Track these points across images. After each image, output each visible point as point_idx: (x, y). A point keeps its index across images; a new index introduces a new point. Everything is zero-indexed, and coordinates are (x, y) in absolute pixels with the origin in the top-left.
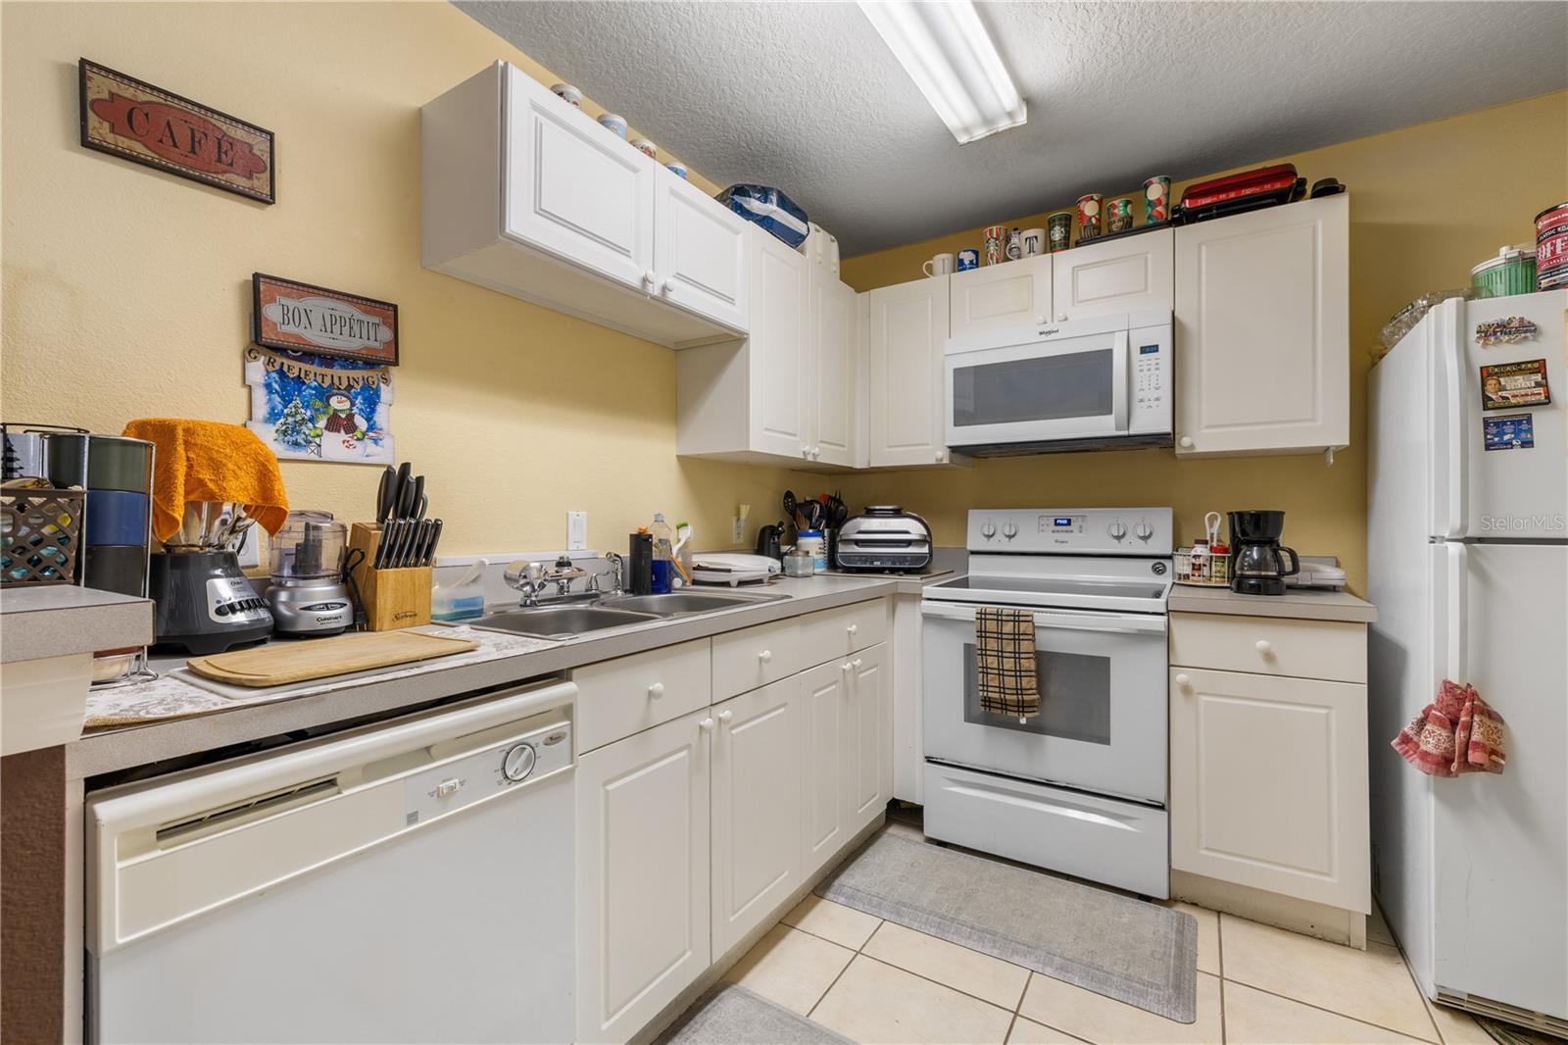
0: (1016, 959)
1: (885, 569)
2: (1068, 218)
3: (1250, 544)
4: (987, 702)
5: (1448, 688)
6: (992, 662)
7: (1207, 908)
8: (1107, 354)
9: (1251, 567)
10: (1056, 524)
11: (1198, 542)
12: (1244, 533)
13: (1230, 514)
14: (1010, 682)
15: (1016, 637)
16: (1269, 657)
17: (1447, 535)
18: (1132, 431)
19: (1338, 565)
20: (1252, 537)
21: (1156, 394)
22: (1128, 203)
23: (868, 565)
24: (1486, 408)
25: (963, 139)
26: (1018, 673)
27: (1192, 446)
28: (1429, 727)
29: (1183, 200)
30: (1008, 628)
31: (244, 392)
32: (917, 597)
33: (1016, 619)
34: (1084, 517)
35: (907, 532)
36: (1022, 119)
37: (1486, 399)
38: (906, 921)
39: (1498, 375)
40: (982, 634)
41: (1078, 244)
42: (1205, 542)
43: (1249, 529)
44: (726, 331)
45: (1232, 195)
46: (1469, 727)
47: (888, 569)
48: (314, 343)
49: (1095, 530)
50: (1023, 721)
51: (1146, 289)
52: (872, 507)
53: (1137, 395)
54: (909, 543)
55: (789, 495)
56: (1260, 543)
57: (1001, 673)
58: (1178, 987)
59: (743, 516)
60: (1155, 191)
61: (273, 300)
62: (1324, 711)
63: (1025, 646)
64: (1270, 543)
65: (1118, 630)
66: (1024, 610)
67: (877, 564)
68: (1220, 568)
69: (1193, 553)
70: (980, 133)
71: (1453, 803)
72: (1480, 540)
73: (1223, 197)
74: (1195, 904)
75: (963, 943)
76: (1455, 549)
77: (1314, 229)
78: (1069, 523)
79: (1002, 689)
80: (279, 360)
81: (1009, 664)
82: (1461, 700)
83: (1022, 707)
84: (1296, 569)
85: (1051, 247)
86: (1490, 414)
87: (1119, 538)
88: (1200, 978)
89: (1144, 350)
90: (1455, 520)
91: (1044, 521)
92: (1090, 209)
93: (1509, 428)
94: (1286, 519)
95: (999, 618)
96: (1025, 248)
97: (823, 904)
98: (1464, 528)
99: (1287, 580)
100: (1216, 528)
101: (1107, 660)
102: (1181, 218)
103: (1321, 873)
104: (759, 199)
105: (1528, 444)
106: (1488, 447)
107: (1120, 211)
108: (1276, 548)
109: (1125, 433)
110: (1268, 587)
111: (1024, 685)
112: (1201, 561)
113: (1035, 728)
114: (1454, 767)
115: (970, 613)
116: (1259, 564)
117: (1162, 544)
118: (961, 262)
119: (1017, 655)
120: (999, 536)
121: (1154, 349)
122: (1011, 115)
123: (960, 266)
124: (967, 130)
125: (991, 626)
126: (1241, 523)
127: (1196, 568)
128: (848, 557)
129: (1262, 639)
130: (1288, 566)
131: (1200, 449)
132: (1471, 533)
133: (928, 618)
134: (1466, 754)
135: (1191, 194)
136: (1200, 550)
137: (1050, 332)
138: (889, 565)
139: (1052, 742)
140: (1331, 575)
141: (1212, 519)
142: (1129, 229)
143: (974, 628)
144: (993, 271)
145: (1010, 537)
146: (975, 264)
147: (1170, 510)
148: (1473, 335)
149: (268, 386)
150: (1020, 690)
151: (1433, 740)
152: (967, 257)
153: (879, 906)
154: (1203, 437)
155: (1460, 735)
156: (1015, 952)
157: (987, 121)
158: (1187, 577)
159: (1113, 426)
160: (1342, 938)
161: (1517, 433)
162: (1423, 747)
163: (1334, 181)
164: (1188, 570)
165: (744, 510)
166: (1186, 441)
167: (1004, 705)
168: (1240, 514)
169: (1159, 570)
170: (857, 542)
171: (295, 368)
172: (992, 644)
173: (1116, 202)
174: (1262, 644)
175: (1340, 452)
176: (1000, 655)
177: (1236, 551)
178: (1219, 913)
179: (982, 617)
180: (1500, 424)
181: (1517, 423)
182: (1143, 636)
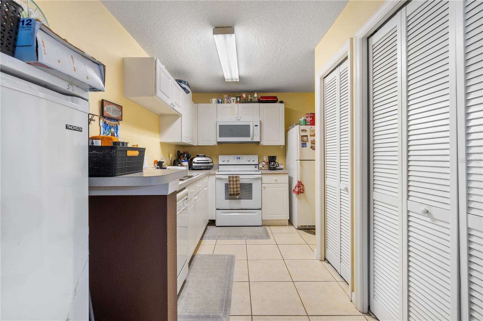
0: (243, 238)
1: (204, 169)
2: (240, 96)
3: (272, 162)
4: (230, 195)
5: (298, 182)
6: (232, 186)
7: (267, 226)
8: (249, 126)
9: (272, 166)
10: (237, 158)
11: (263, 161)
12: (271, 160)
13: (269, 157)
14: (235, 190)
15: (236, 181)
16: (276, 180)
17: (298, 159)
18: (254, 141)
19: (282, 165)
20: (272, 160)
21: (257, 134)
22: (251, 96)
23: (200, 168)
24: (302, 141)
25: (226, 81)
26: (237, 188)
27: (263, 144)
28: (296, 188)
29: (260, 98)
30: (235, 179)
31: (99, 127)
32: (215, 174)
33: (236, 177)
34: (242, 157)
35: (208, 161)
36: (238, 80)
37: (302, 140)
38: (221, 238)
39: (303, 137)
40: (230, 181)
41: (242, 103)
42: (264, 162)
43: (272, 159)
44: (177, 113)
45: (268, 99)
46: (301, 187)
47: (205, 169)
48: (111, 116)
49: (245, 160)
50: (238, 197)
51: (255, 114)
52: (199, 155)
53: (254, 134)
54: (209, 163)
55: (178, 152)
56: (273, 161)
57: (233, 188)
58: (267, 235)
59: (171, 157)
60: (256, 95)
61: (105, 106)
62: (283, 188)
63: (238, 182)
64: (274, 161)
65: (254, 178)
66: (238, 175)
67: (202, 168)
68: (267, 166)
69: (262, 163)
70: (230, 81)
71: (299, 198)
72: (301, 160)
73: (267, 99)
74: (265, 226)
75: (233, 239)
76: (299, 161)
77: (280, 108)
78: (240, 158)
79: (234, 191)
80: (105, 120)
81: (235, 186)
82: (300, 183)
83: (237, 194)
84: (278, 166)
85: (237, 102)
86: (302, 142)
87: (249, 161)
88: (269, 234)
89: (255, 126)
90: (299, 158)
91: (235, 158)
92: (244, 96)
93: (304, 144)
94: (277, 157)
95: (233, 177)
96: (232, 101)
97: (203, 240)
98: (300, 159)
99: (277, 168)
100: (266, 159)
101: (252, 184)
102: (260, 101)
103: (283, 214)
104: (184, 84)
105: (306, 147)
106: (302, 147)
107: (250, 97)
108: (276, 162)
109: (252, 141)
110: (274, 169)
111: (238, 190)
112: (264, 165)
113: (239, 199)
114: (299, 193)
115: (227, 177)
116: (273, 165)
117: (256, 162)
118: (219, 101)
119: (236, 184)
120: (226, 161)
121: (257, 126)
122: (236, 79)
123: (218, 102)
124: (228, 79)
125: (231, 179)
126: (271, 158)
127: (263, 166)
128: (195, 166)
129: (275, 177)
130: (277, 165)
131: (264, 145)
132: (301, 159)
133: (217, 179)
134: (300, 191)
135: (262, 97)
136: (264, 163)
137: (239, 120)
138: (205, 168)
139: (242, 201)
140: (282, 167)
141: (265, 157)
142: (251, 102)
143: (228, 180)
144: (225, 105)
145: (228, 161)
146: (221, 103)
147: (257, 156)
148: (301, 131)
149: (103, 126)
150: (237, 191)
151: (297, 190)
152: (220, 100)
153: (215, 237)
154: (264, 143)
155: (300, 188)
156: (242, 237)
157: (232, 79)
158: (261, 168)
159: (250, 140)
160: (285, 225)
161: (305, 145)
162: (296, 191)
163: (282, 101)
164: (262, 167)
165: (171, 155)
166: (262, 143)
167: (234, 195)
168: (270, 156)
169: (256, 167)
170: (197, 163)
171: (108, 122)
172: (232, 183)
173: (249, 96)
174: (275, 178)
175: (283, 146)
176: (233, 185)
177: (269, 164)
178: (269, 226)
179: (229, 177)
180: (303, 144)
181: (305, 144)
182: (258, 179)
